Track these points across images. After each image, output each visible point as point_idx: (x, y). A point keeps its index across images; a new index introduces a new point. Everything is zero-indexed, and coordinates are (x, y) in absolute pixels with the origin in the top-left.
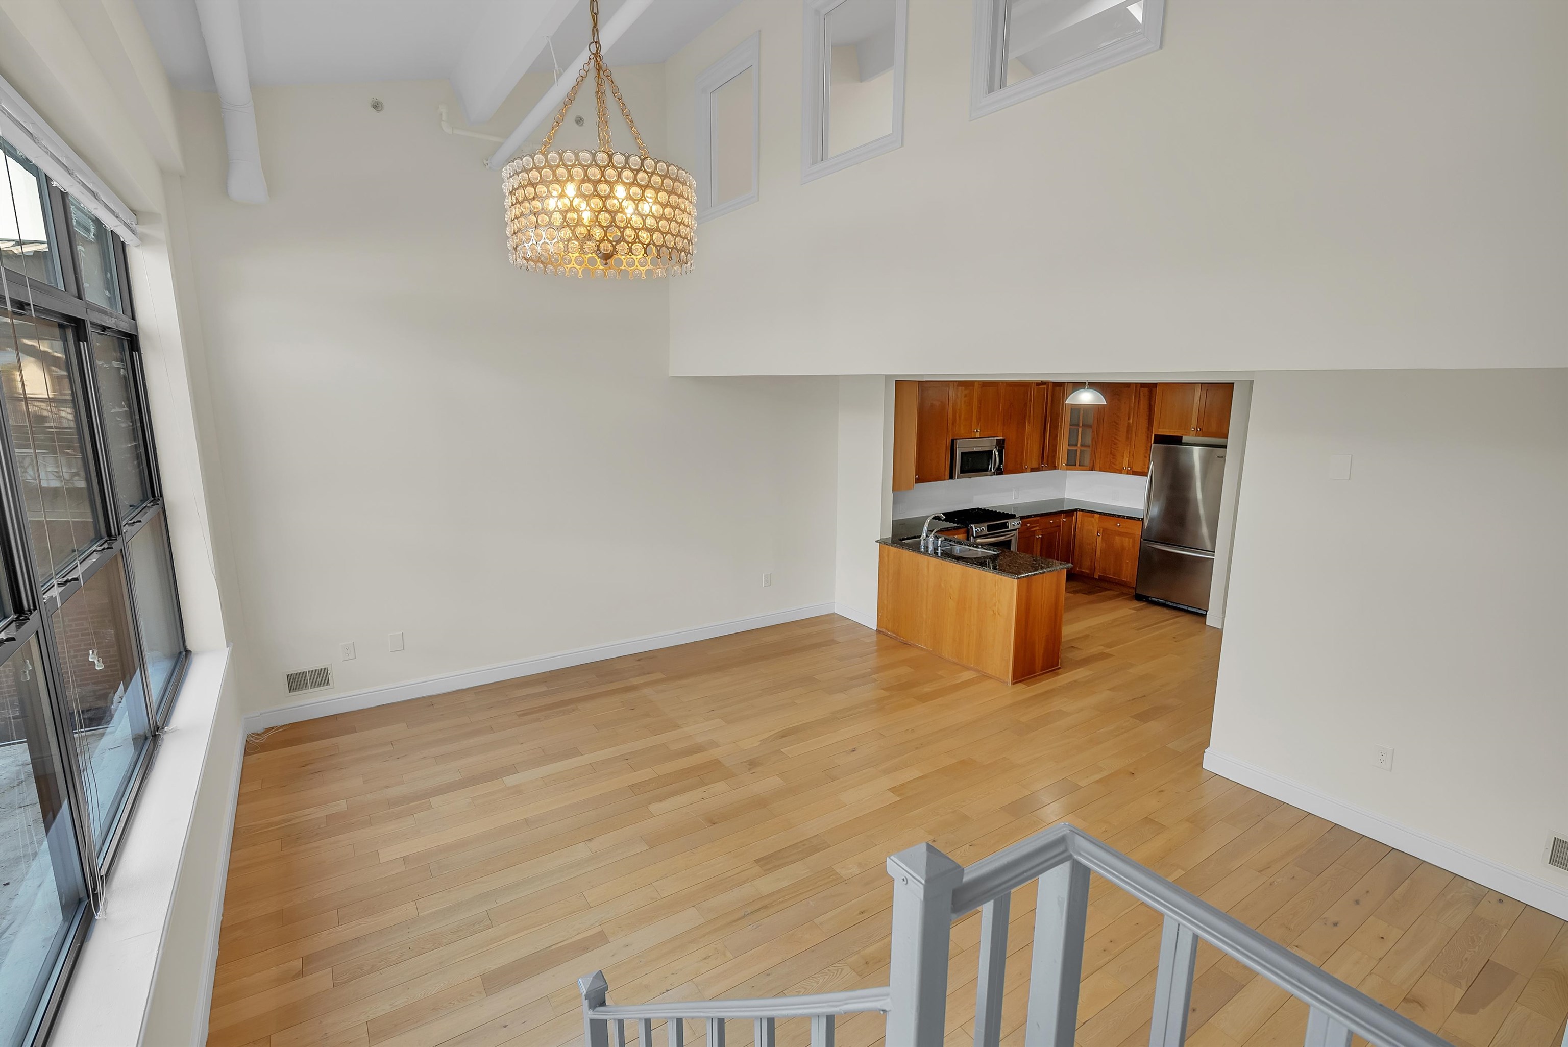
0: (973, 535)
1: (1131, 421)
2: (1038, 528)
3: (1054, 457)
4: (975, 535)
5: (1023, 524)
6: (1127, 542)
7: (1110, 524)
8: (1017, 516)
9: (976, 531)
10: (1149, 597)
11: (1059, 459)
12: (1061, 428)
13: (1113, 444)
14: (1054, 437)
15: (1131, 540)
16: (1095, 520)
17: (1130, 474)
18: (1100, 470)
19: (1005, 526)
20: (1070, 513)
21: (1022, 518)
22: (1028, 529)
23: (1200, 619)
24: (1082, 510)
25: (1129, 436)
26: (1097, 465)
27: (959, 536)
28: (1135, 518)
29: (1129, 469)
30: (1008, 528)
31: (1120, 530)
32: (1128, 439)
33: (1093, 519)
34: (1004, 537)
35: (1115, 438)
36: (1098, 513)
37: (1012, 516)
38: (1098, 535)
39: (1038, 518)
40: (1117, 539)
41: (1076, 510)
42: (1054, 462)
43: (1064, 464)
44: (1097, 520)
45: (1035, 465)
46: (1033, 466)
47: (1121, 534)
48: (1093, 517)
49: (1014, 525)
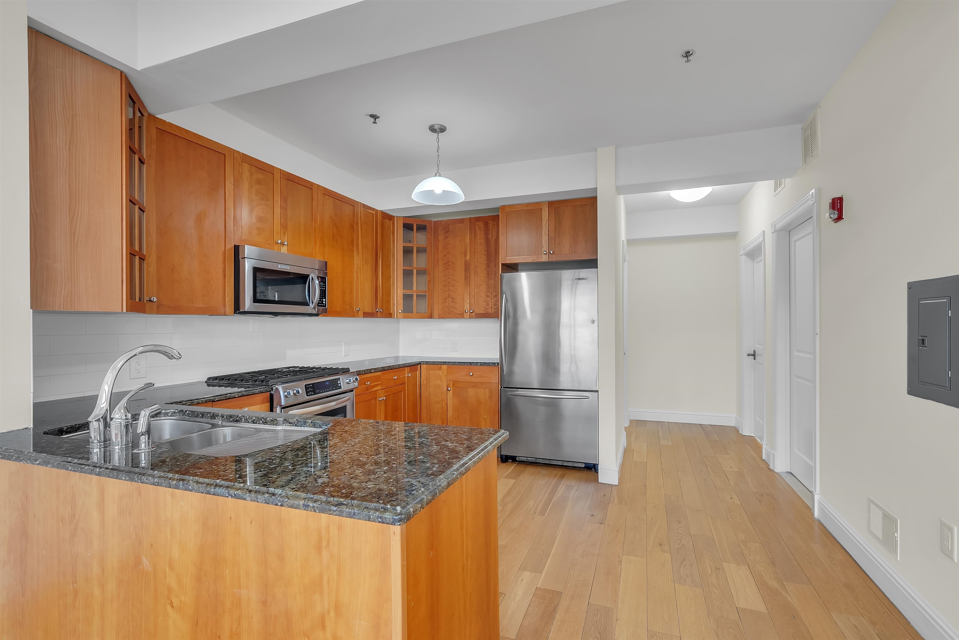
0: (279, 403)
1: (468, 258)
2: (379, 387)
3: (388, 302)
4: (283, 403)
5: (362, 383)
6: (483, 394)
7: (461, 375)
8: (351, 371)
9: (286, 397)
10: (517, 457)
11: (394, 305)
12: (394, 269)
13: (451, 287)
14: (387, 278)
15: (487, 391)
16: (443, 372)
17: (473, 318)
18: (440, 317)
19: (335, 384)
20: (414, 366)
21: (359, 373)
22: (367, 390)
23: (591, 474)
24: (427, 363)
25: (468, 275)
26: (436, 313)
27: (253, 408)
28: (489, 363)
29: (472, 311)
30: (340, 388)
31: (473, 380)
32: (467, 278)
33: (440, 372)
34: (334, 403)
35: (453, 280)
36: (445, 363)
37: (346, 371)
38: (448, 390)
39: (380, 373)
40: (471, 392)
41: (420, 363)
42: (388, 309)
43: (400, 311)
44: (445, 372)
45: (368, 310)
46: (367, 310)
47: (475, 385)
48: (440, 369)
49: (348, 383)
